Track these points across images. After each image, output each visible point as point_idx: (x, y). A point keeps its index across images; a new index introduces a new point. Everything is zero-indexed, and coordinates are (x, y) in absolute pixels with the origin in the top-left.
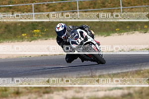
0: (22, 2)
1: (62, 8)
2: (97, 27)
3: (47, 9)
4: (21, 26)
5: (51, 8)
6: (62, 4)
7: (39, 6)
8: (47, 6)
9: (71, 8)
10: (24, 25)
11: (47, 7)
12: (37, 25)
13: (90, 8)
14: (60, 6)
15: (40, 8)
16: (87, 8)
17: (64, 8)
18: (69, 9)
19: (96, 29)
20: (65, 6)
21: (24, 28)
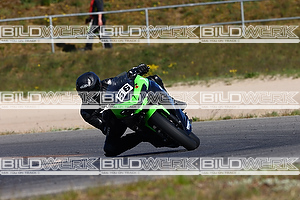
0: (130, 6)
1: (214, 17)
2: (282, 58)
3: (182, 19)
4: (120, 57)
5: (190, 18)
6: (214, 7)
7: (166, 13)
8: (181, 12)
9: (233, 16)
10: (126, 56)
11: (183, 15)
12: (154, 55)
13: (273, 16)
14: (209, 12)
15: (167, 17)
16: (267, 17)
17: (218, 17)
18: (228, 19)
19: (279, 61)
20: (220, 12)
21: (127, 62)
